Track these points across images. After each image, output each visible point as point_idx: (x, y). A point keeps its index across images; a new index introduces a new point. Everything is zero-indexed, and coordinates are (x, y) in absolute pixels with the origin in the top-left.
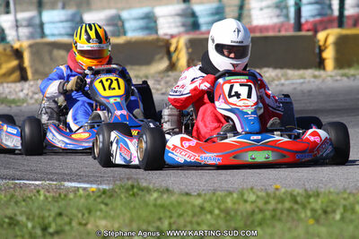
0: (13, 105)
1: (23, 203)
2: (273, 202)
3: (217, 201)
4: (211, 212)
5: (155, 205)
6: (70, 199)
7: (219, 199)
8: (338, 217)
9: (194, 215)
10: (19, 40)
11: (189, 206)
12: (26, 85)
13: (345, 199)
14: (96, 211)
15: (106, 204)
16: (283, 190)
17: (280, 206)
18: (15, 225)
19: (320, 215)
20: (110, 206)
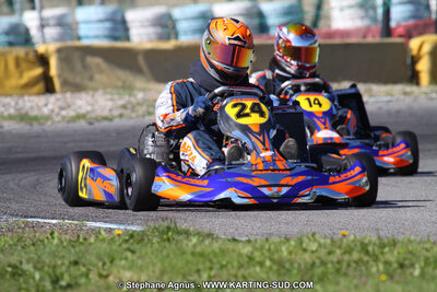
0: (35, 124)
1: (32, 248)
2: (338, 252)
3: (269, 250)
4: (261, 264)
5: (193, 254)
6: (90, 244)
7: (272, 247)
8: (417, 272)
9: (241, 266)
10: (44, 42)
11: (235, 256)
12: (52, 98)
13: (427, 250)
14: (121, 259)
15: (133, 252)
16: (352, 237)
17: (346, 257)
18: (20, 275)
19: (394, 271)
20: (138, 254)
